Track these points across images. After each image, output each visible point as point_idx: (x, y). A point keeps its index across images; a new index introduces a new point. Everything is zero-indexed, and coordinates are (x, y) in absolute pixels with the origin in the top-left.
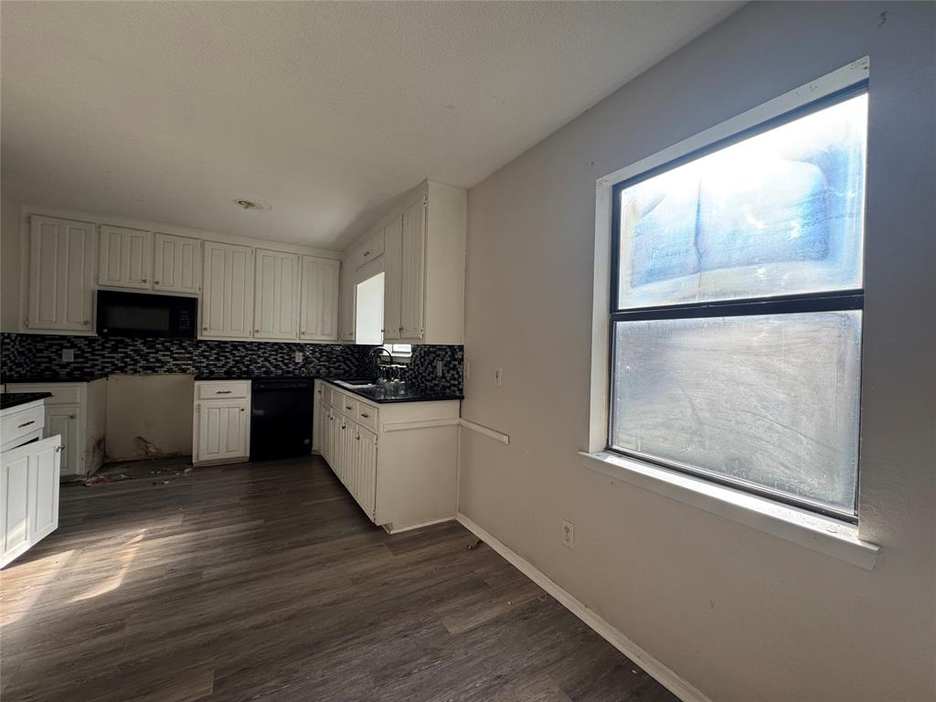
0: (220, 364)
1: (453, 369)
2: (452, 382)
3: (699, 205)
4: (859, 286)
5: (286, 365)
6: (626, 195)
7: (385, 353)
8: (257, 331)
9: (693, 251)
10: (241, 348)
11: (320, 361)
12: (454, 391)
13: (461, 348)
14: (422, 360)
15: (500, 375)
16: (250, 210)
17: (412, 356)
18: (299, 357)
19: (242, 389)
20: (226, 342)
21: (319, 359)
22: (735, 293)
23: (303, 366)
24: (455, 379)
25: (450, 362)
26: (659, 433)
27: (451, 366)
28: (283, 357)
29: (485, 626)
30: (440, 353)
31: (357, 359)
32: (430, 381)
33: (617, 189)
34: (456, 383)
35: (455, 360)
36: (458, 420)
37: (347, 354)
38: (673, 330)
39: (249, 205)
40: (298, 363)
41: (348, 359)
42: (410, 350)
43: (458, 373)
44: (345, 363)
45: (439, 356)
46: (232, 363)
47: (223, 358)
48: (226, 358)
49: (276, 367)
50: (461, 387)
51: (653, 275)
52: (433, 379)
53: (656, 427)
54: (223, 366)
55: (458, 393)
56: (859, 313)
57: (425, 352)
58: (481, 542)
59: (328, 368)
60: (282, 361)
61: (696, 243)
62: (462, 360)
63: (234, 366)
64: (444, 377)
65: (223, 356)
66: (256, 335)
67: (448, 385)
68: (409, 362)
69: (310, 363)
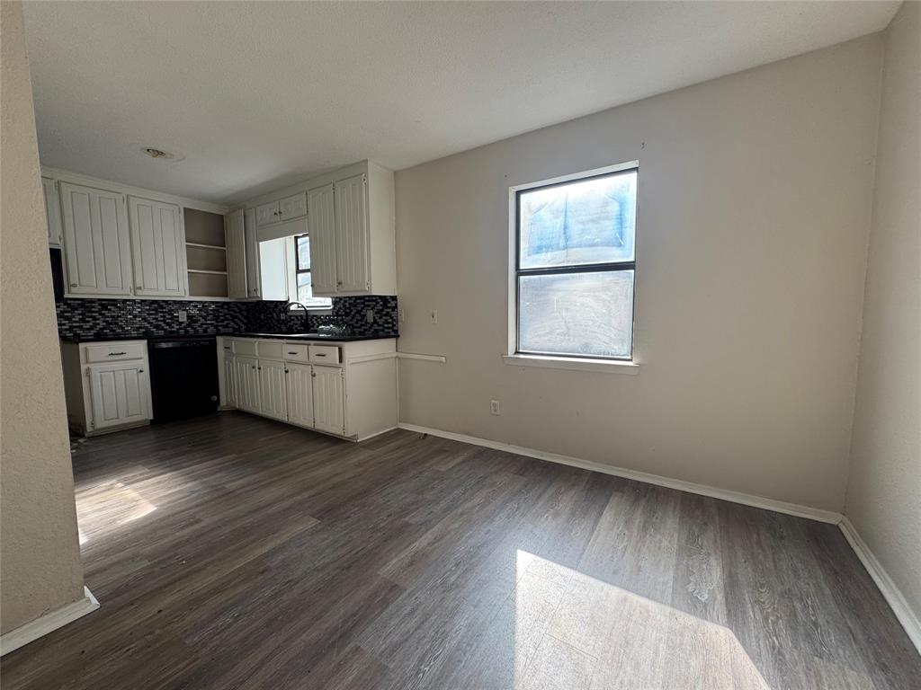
0: (87, 326)
1: (386, 315)
2: (386, 325)
3: (566, 212)
4: (633, 260)
5: (168, 324)
6: (523, 197)
7: (293, 308)
8: (140, 288)
9: (563, 237)
10: (113, 308)
11: (206, 320)
12: (388, 332)
13: (394, 298)
14: (348, 311)
15: (436, 316)
16: (159, 159)
17: (334, 308)
18: (183, 317)
19: (139, 349)
20: (91, 301)
21: (205, 318)
22: (584, 261)
23: (189, 325)
24: (389, 323)
25: (382, 310)
26: (546, 338)
27: (384, 313)
28: (164, 317)
29: (458, 464)
30: (370, 303)
31: (245, 317)
32: (360, 328)
33: (518, 193)
34: (390, 325)
35: (388, 308)
36: (395, 354)
37: (235, 312)
38: (554, 281)
39: (159, 153)
40: (183, 323)
41: (236, 317)
42: (331, 304)
43: (392, 318)
44: (234, 322)
45: (368, 306)
46: (102, 325)
47: (90, 319)
48: (94, 318)
49: (157, 327)
50: (395, 328)
51: (539, 250)
52: (362, 325)
53: (544, 335)
54: (91, 328)
55: (393, 334)
56: (633, 271)
57: (350, 304)
58: (426, 434)
59: (216, 327)
60: (164, 321)
61: (565, 233)
62: (396, 307)
63: (104, 328)
64: (375, 322)
65: (90, 317)
66: (139, 292)
67: (381, 328)
68: (331, 314)
69: (196, 321)
